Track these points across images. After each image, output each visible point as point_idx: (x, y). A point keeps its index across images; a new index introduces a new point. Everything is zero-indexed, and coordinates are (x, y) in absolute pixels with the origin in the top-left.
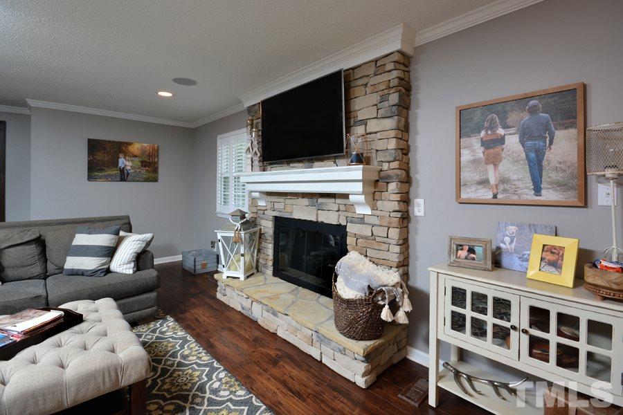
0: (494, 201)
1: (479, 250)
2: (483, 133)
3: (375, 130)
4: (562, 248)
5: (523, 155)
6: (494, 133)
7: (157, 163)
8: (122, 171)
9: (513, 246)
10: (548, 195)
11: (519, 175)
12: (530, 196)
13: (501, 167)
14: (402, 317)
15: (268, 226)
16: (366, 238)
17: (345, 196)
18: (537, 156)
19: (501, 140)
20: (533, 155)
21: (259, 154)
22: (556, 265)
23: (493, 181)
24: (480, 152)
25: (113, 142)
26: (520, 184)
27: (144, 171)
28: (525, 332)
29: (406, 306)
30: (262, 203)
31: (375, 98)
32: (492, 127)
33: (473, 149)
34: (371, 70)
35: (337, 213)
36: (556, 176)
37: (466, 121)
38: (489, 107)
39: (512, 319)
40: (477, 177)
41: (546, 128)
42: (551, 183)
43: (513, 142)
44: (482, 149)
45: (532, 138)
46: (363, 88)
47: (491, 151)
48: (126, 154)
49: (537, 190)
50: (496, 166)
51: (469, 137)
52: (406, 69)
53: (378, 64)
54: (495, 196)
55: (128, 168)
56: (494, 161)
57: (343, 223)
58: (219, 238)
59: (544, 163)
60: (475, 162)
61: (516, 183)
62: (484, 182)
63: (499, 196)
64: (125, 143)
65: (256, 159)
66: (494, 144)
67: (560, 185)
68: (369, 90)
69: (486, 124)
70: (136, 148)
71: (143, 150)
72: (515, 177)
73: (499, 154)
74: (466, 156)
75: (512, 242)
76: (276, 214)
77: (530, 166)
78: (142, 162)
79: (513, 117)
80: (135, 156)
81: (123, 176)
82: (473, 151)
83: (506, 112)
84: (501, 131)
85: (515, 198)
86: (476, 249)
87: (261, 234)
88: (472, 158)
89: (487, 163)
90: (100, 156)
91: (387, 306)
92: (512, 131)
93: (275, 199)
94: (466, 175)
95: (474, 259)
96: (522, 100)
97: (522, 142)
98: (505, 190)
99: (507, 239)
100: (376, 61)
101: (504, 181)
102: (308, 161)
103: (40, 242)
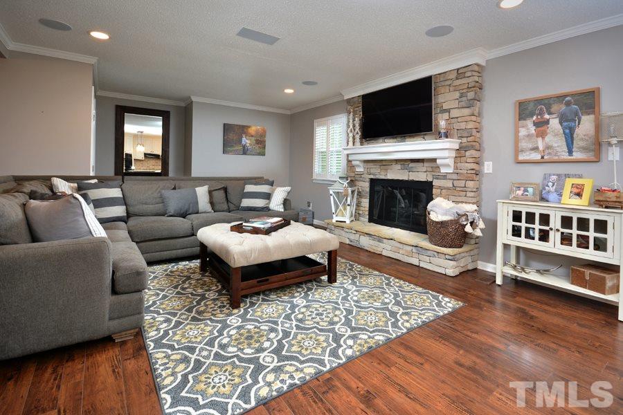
0: (542, 160)
1: (530, 190)
2: (535, 118)
3: (456, 116)
4: (583, 185)
5: (561, 131)
6: (542, 118)
7: (265, 141)
8: (244, 147)
9: (554, 187)
10: (577, 155)
11: (559, 144)
12: (565, 156)
13: (547, 139)
14: (478, 233)
15: (365, 186)
16: (448, 189)
17: (434, 160)
18: (570, 131)
19: (547, 122)
20: (567, 131)
21: (360, 134)
22: (579, 195)
23: (541, 148)
24: (532, 129)
25: (239, 126)
26: (558, 149)
27: (257, 147)
28: (558, 230)
29: (481, 225)
30: (360, 169)
31: (457, 95)
32: (541, 114)
33: (529, 127)
34: (453, 75)
35: (425, 174)
36: (582, 144)
37: (524, 110)
38: (539, 101)
39: (550, 224)
40: (530, 146)
41: (576, 114)
42: (579, 148)
43: (555, 123)
44: (534, 128)
45: (567, 121)
46: (448, 87)
47: (539, 129)
48: (247, 134)
49: (570, 152)
50: (543, 138)
51: (525, 120)
52: (479, 75)
53: (460, 72)
54: (542, 157)
55: (248, 145)
56: (542, 135)
57: (430, 180)
58: (331, 192)
59: (575, 136)
60: (529, 136)
61: (557, 148)
62: (536, 149)
63: (545, 157)
64: (247, 126)
65: (358, 137)
66: (541, 124)
67: (584, 149)
68: (452, 89)
69: (537, 112)
70: (252, 130)
71: (257, 131)
72: (556, 145)
73: (545, 131)
74: (523, 132)
75: (553, 185)
76: (372, 177)
77: (566, 138)
78: (257, 140)
79: (555, 108)
80: (252, 136)
81: (245, 151)
82: (528, 129)
83: (550, 104)
84: (547, 116)
85: (556, 158)
86: (529, 189)
87: (359, 192)
88: (527, 134)
89: (537, 137)
90: (231, 136)
91: (469, 224)
92: (554, 116)
93: (371, 165)
94: (524, 144)
95: (527, 195)
96: (560, 98)
97: (561, 123)
98: (549, 154)
99: (550, 184)
100: (458, 70)
101: (548, 147)
102: (401, 137)
103: (225, 189)
